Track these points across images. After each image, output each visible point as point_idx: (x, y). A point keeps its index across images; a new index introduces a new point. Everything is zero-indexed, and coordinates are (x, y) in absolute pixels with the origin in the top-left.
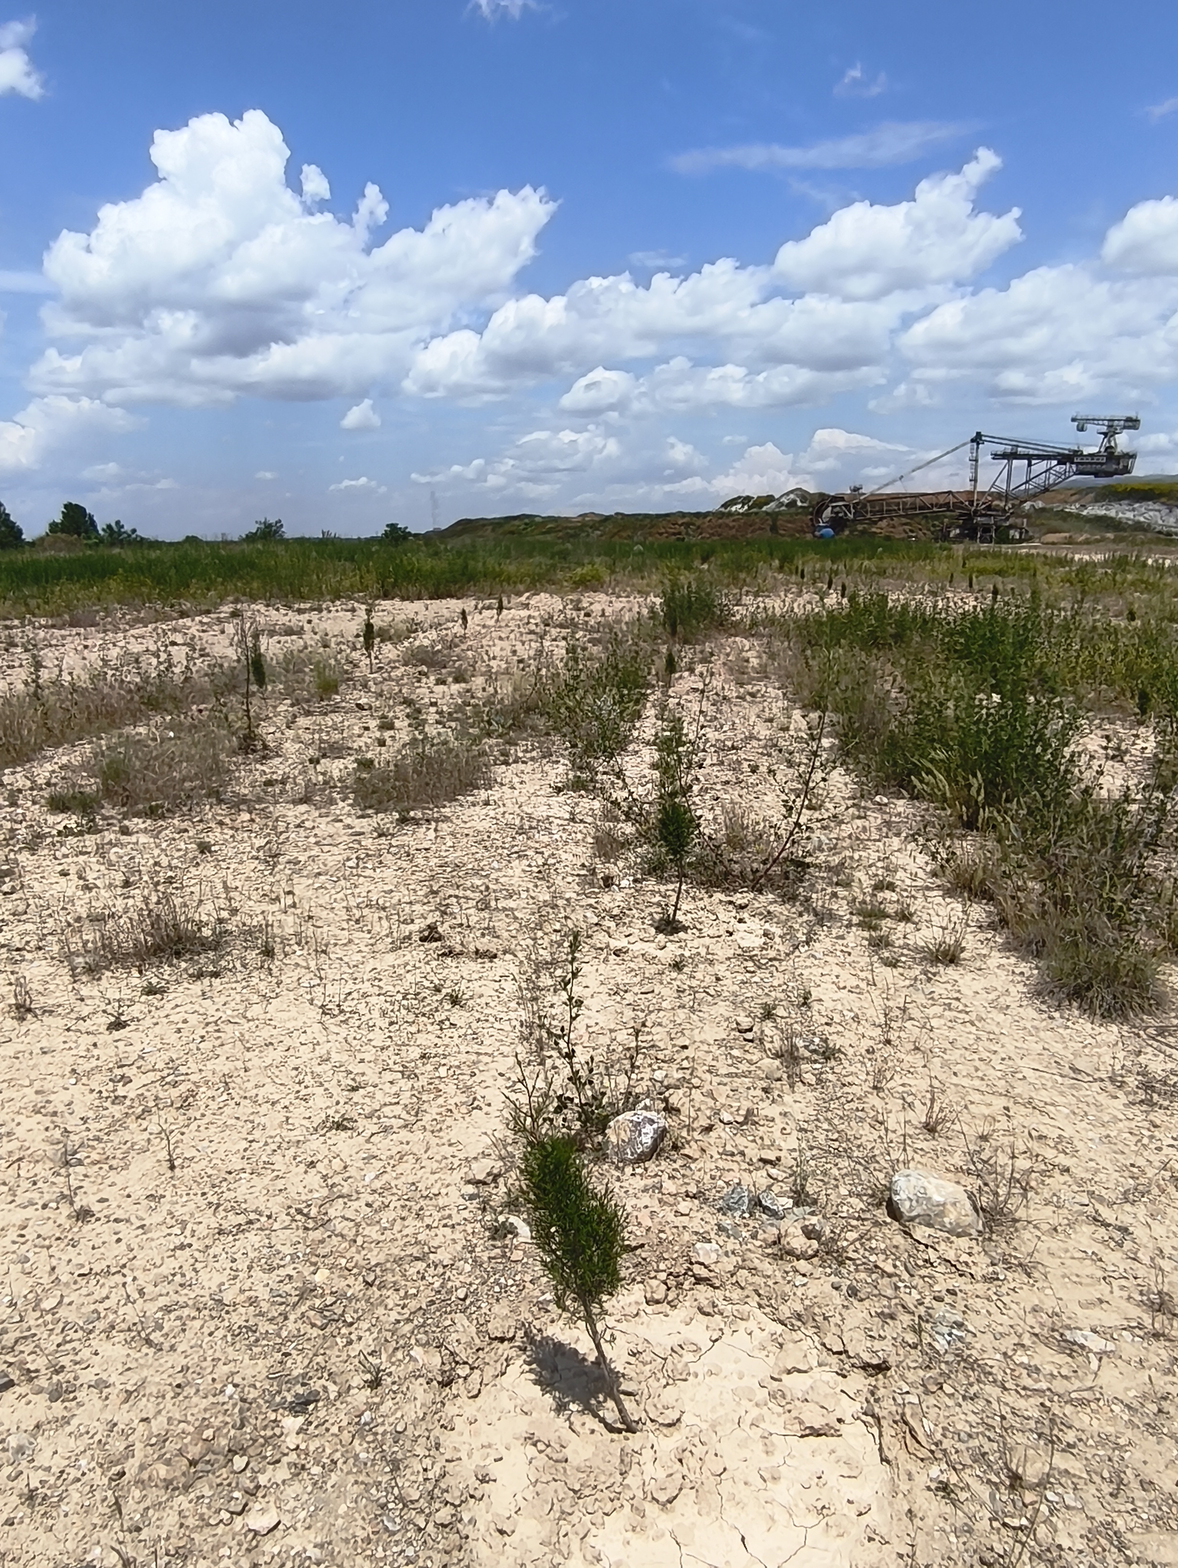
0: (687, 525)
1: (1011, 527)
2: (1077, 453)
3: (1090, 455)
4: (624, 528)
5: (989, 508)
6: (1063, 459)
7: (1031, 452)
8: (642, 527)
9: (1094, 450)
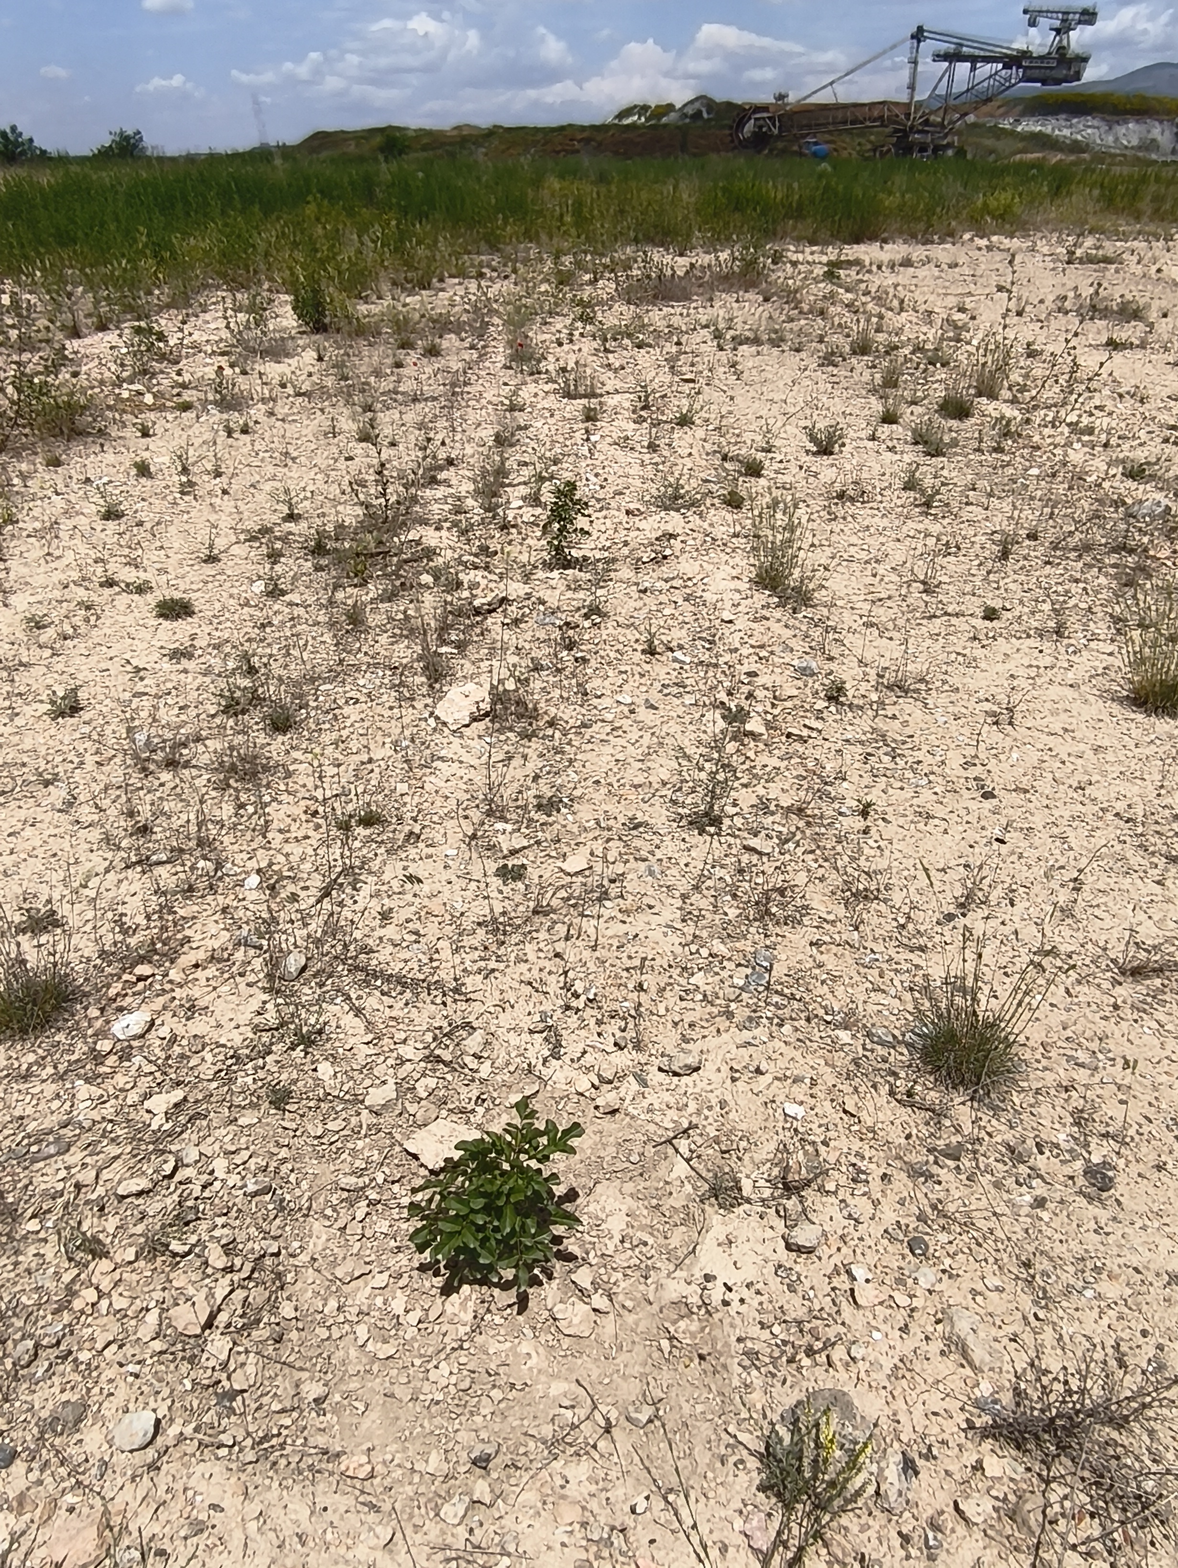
1: (948, 146)
2: (1025, 54)
3: (1039, 57)
5: (926, 122)
6: (1010, 61)
7: (977, 52)
9: (1045, 50)
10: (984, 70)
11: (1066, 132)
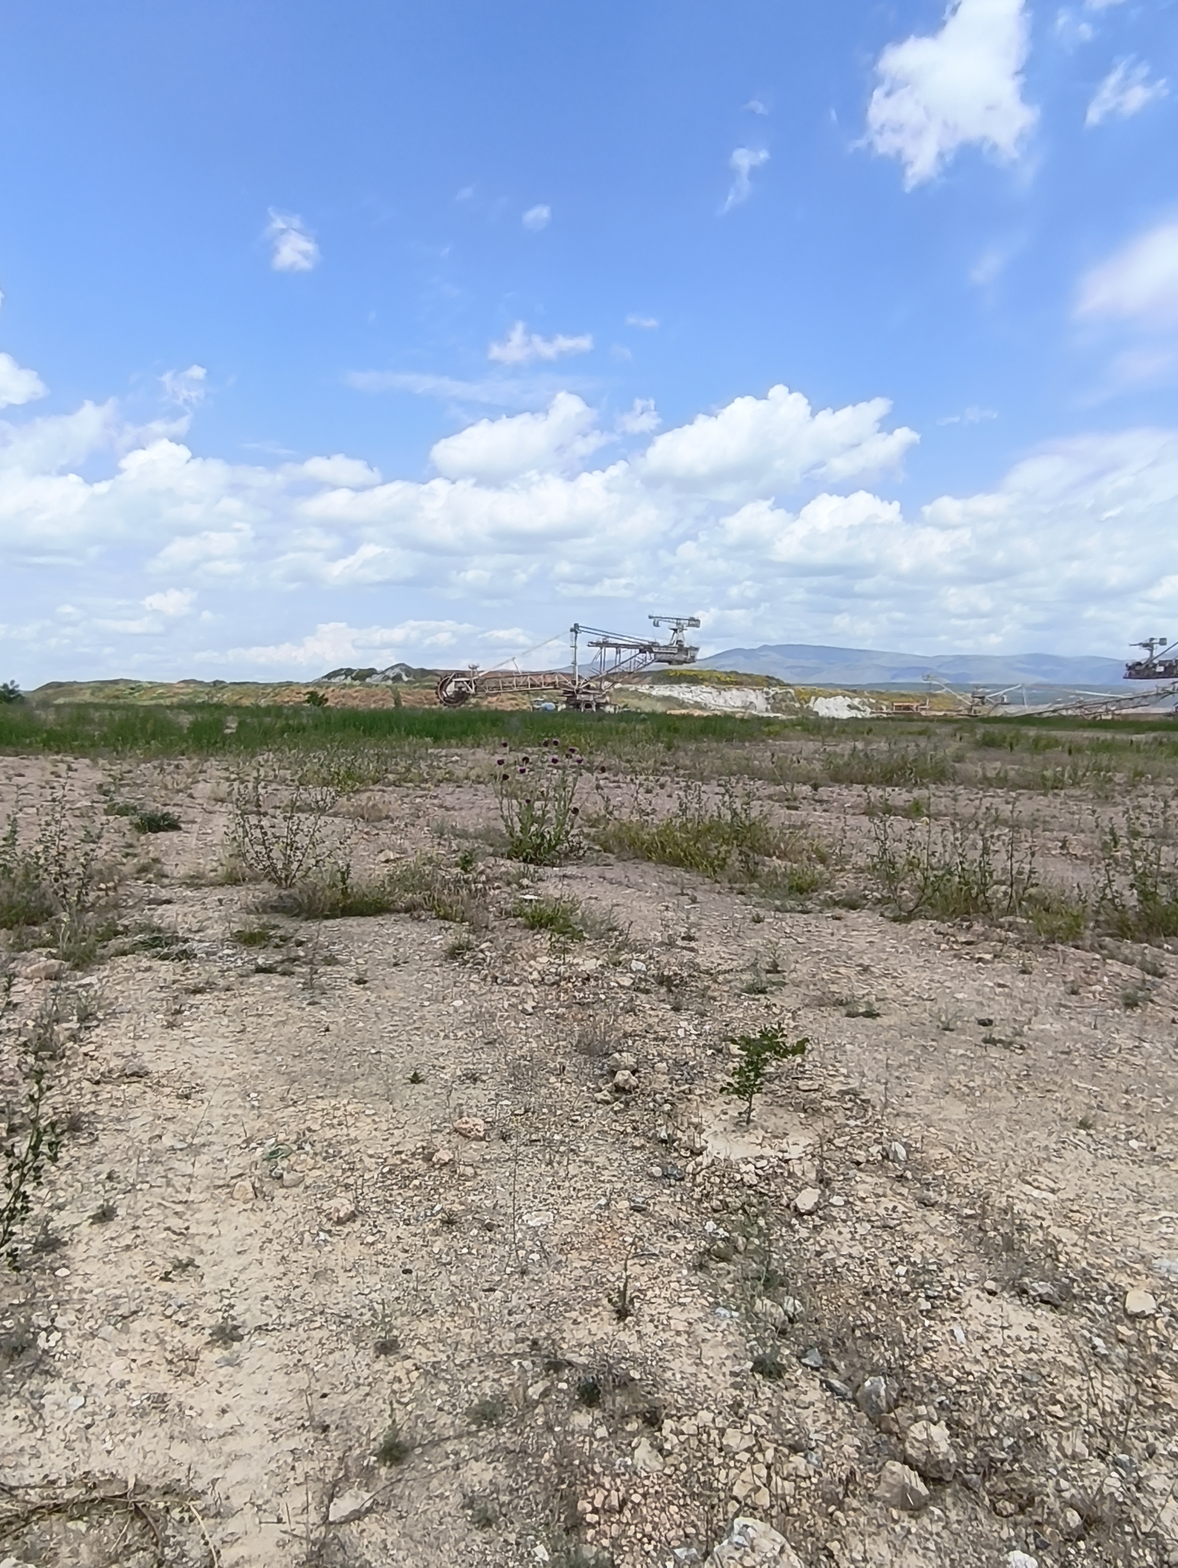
2: (654, 644)
3: (665, 646)
5: (588, 687)
6: (644, 649)
7: (619, 642)
9: (668, 642)
10: (626, 654)
11: (689, 696)
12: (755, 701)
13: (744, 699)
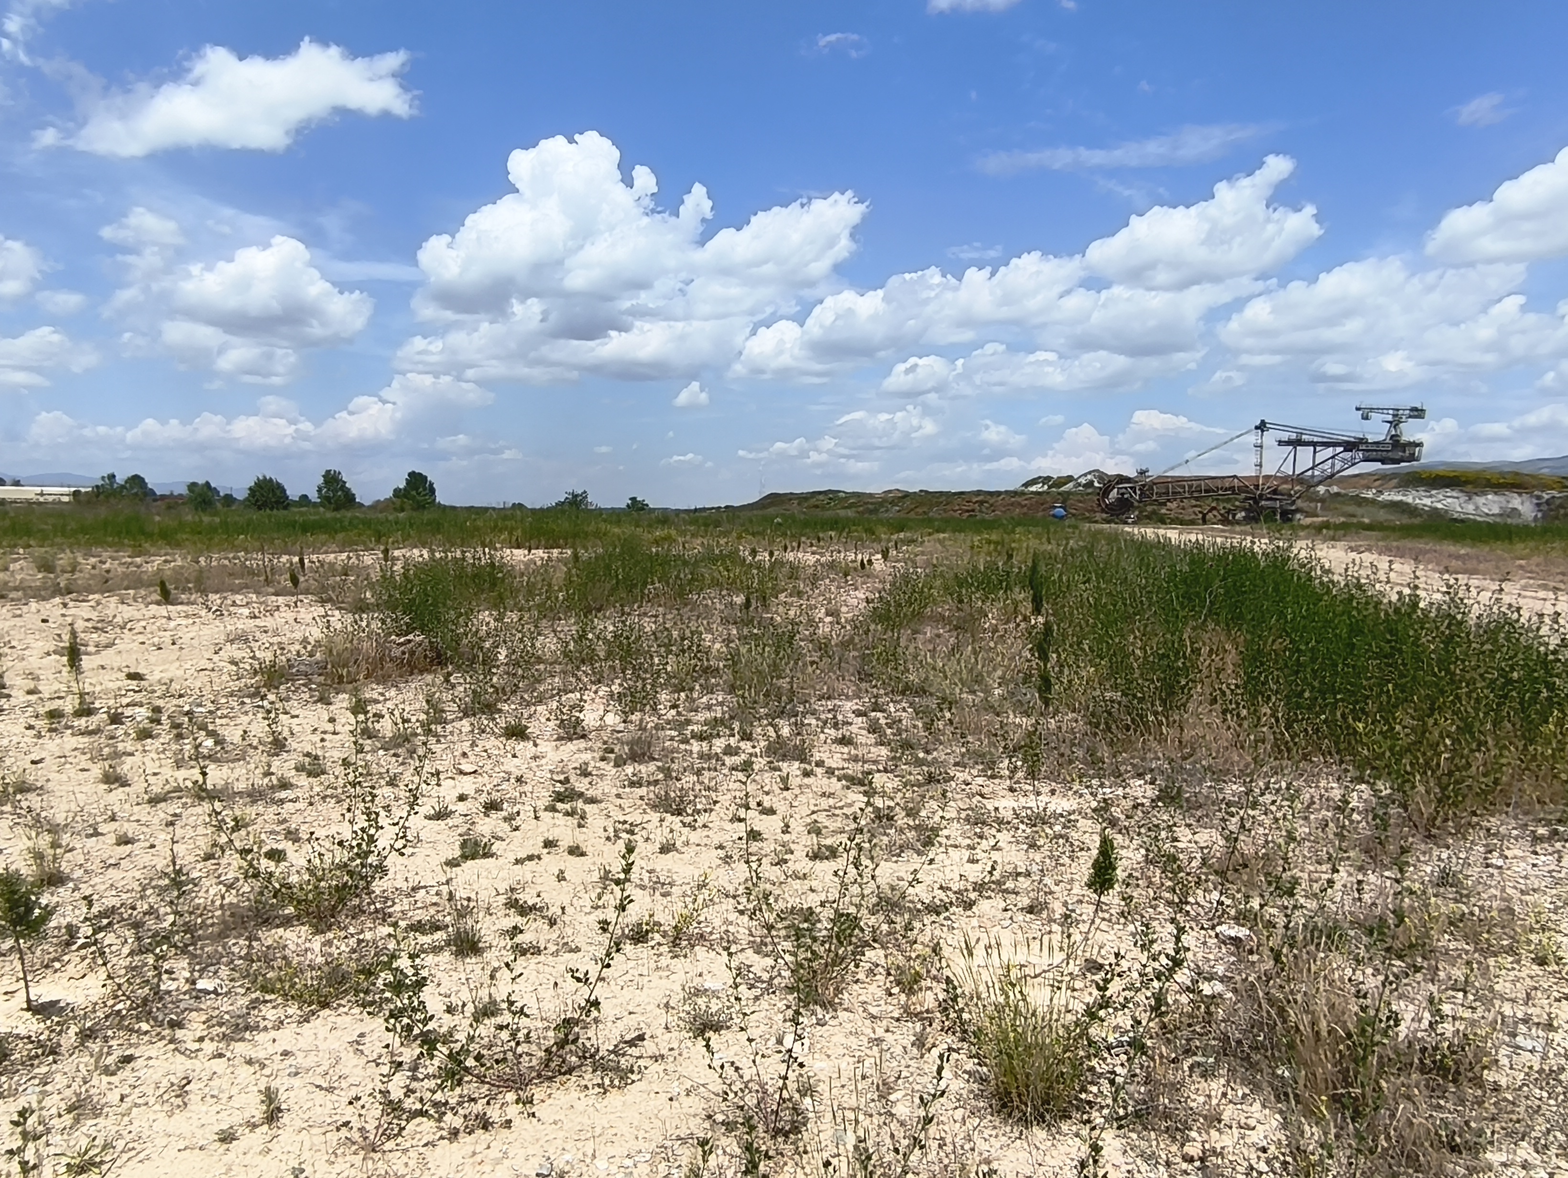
0: (981, 503)
1: (1297, 511)
2: (1362, 441)
3: (1377, 443)
4: (921, 504)
5: (1275, 492)
6: (1350, 446)
7: (1316, 439)
8: (938, 504)
9: (1381, 438)
12: (1520, 508)
13: (1504, 504)
